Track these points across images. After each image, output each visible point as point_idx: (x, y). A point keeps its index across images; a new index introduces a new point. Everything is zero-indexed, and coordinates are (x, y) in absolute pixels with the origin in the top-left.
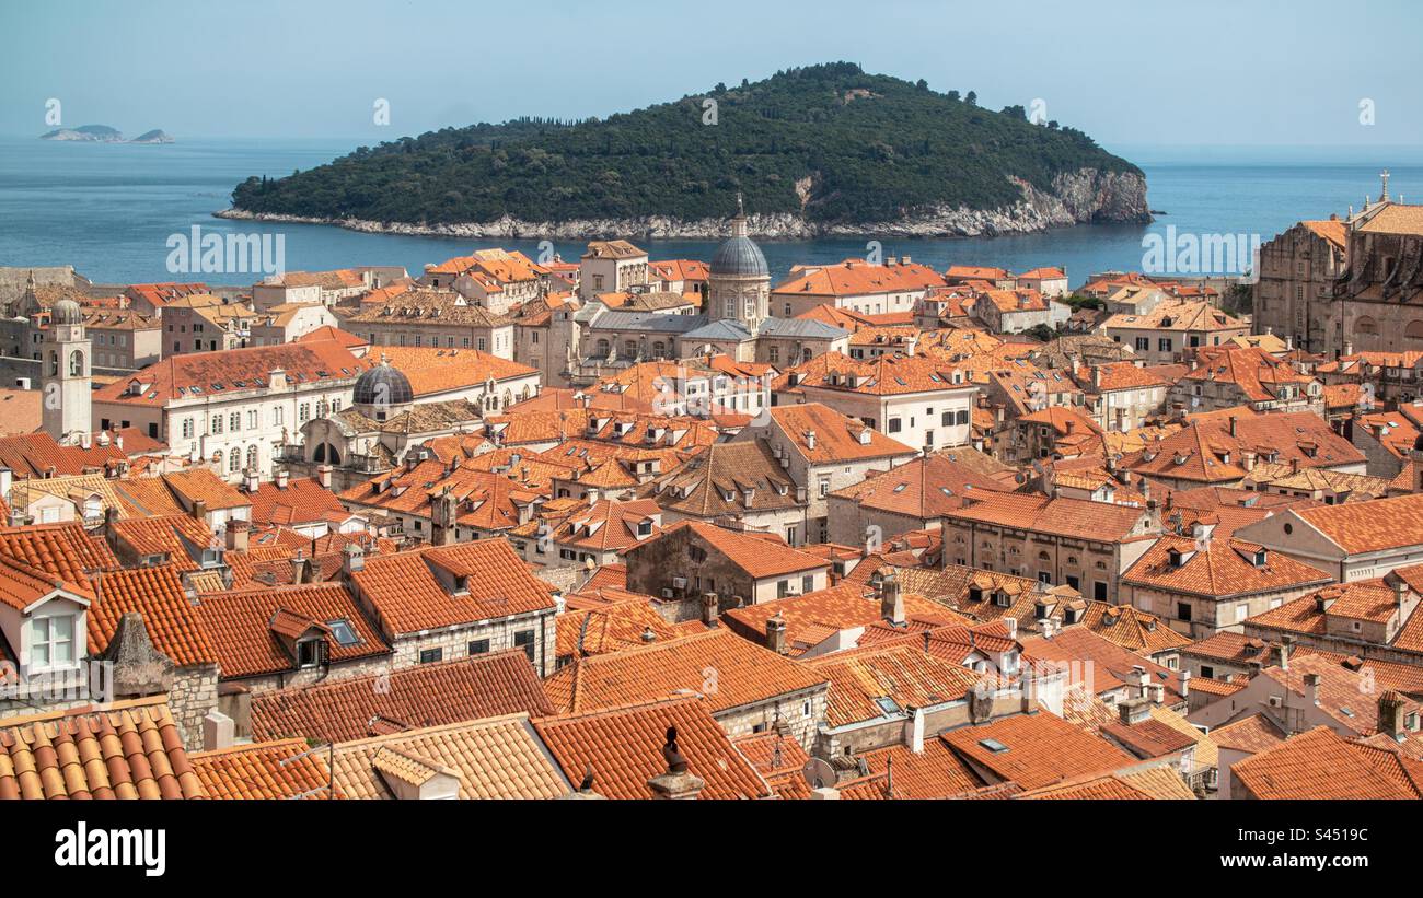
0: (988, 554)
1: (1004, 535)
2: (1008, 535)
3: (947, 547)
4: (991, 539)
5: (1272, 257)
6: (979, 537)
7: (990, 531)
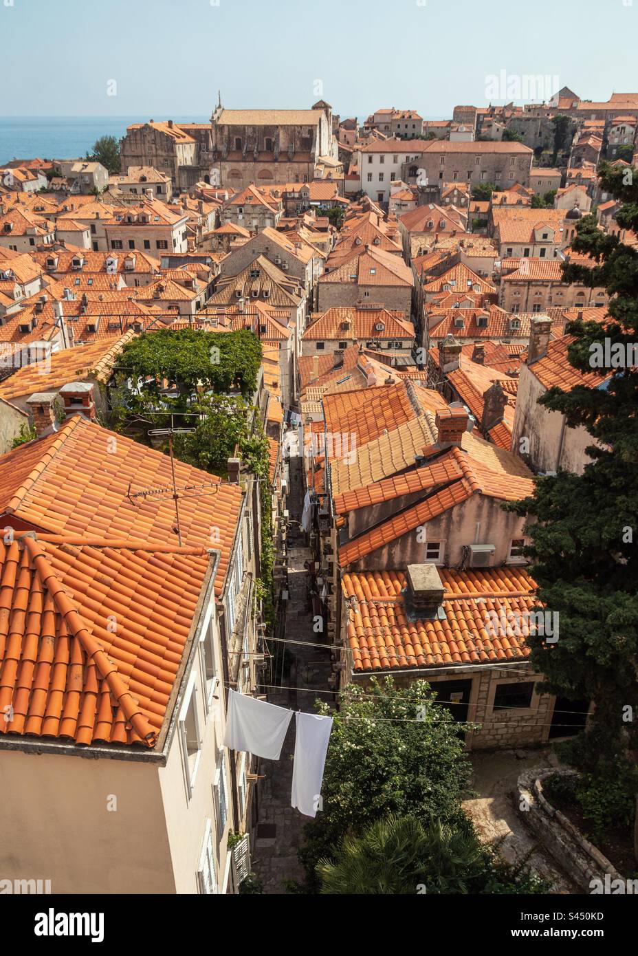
0: (539, 299)
1: (553, 286)
2: (557, 286)
3: (507, 299)
4: (542, 289)
5: (130, 144)
6: (533, 290)
7: (542, 285)
